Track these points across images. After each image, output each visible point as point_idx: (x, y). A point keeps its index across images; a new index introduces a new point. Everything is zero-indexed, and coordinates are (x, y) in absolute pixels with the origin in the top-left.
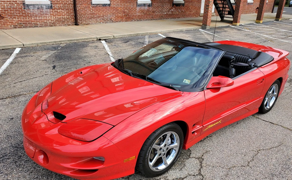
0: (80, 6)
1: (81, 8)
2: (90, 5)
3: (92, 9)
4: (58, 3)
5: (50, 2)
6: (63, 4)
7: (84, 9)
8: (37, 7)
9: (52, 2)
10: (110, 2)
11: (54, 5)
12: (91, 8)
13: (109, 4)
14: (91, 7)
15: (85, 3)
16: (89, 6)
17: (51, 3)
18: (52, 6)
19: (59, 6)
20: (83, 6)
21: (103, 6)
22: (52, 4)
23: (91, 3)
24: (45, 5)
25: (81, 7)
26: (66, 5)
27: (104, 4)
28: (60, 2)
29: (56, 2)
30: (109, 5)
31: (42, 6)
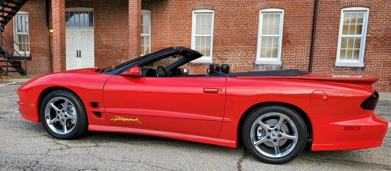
0: (317, 68)
1: (318, 70)
2: (332, 67)
3: (333, 72)
4: (290, 64)
5: (282, 62)
6: (296, 65)
7: (322, 72)
8: (266, 67)
9: (283, 62)
10: (365, 64)
11: (286, 66)
12: (333, 71)
13: (362, 67)
14: (333, 70)
15: (325, 65)
16: (331, 69)
17: (282, 64)
18: (282, 67)
19: (291, 67)
20: (322, 68)
21: (352, 69)
22: (283, 65)
23: (334, 65)
24: (275, 66)
25: (318, 69)
26: (299, 66)
27: (354, 67)
28: (293, 63)
29: (288, 63)
30: (363, 69)
31: (272, 67)
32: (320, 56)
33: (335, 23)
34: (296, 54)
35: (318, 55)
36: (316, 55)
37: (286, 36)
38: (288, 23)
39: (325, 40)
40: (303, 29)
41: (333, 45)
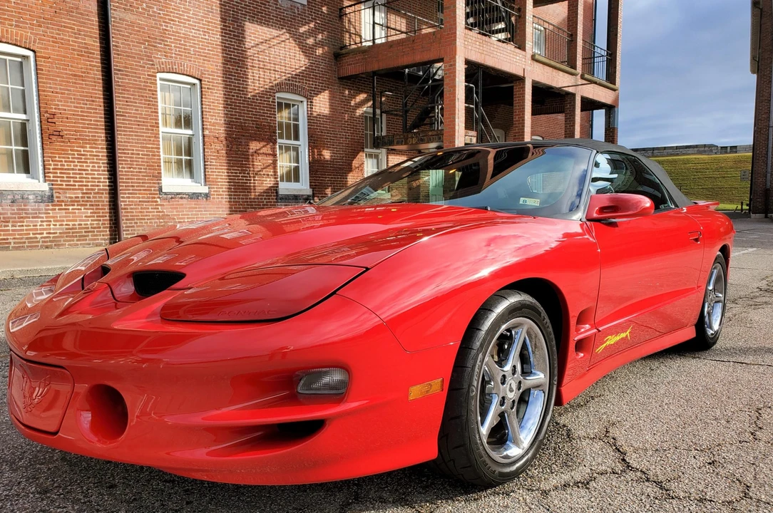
0: (129, 198)
1: (132, 202)
2: (157, 194)
3: (161, 205)
4: (70, 189)
5: (49, 185)
6: (85, 191)
7: (139, 205)
8: (9, 197)
9: (52, 185)
10: (209, 188)
11: (60, 193)
12: (159, 203)
14: (158, 200)
15: (144, 190)
16: (154, 198)
17: (51, 189)
18: (52, 196)
19: (73, 196)
20: (139, 198)
21: (191, 198)
22: (54, 191)
23: (160, 189)
24: (34, 194)
25: (131, 199)
26: (91, 193)
27: (194, 194)
28: (77, 187)
29: (64, 187)
30: (207, 195)
31: (26, 196)
32: (132, 169)
33: (149, 101)
34: (80, 166)
35: (127, 168)
36: (122, 168)
37: (50, 120)
38: (51, 88)
39: (135, 136)
40: (88, 106)
41: (152, 148)
